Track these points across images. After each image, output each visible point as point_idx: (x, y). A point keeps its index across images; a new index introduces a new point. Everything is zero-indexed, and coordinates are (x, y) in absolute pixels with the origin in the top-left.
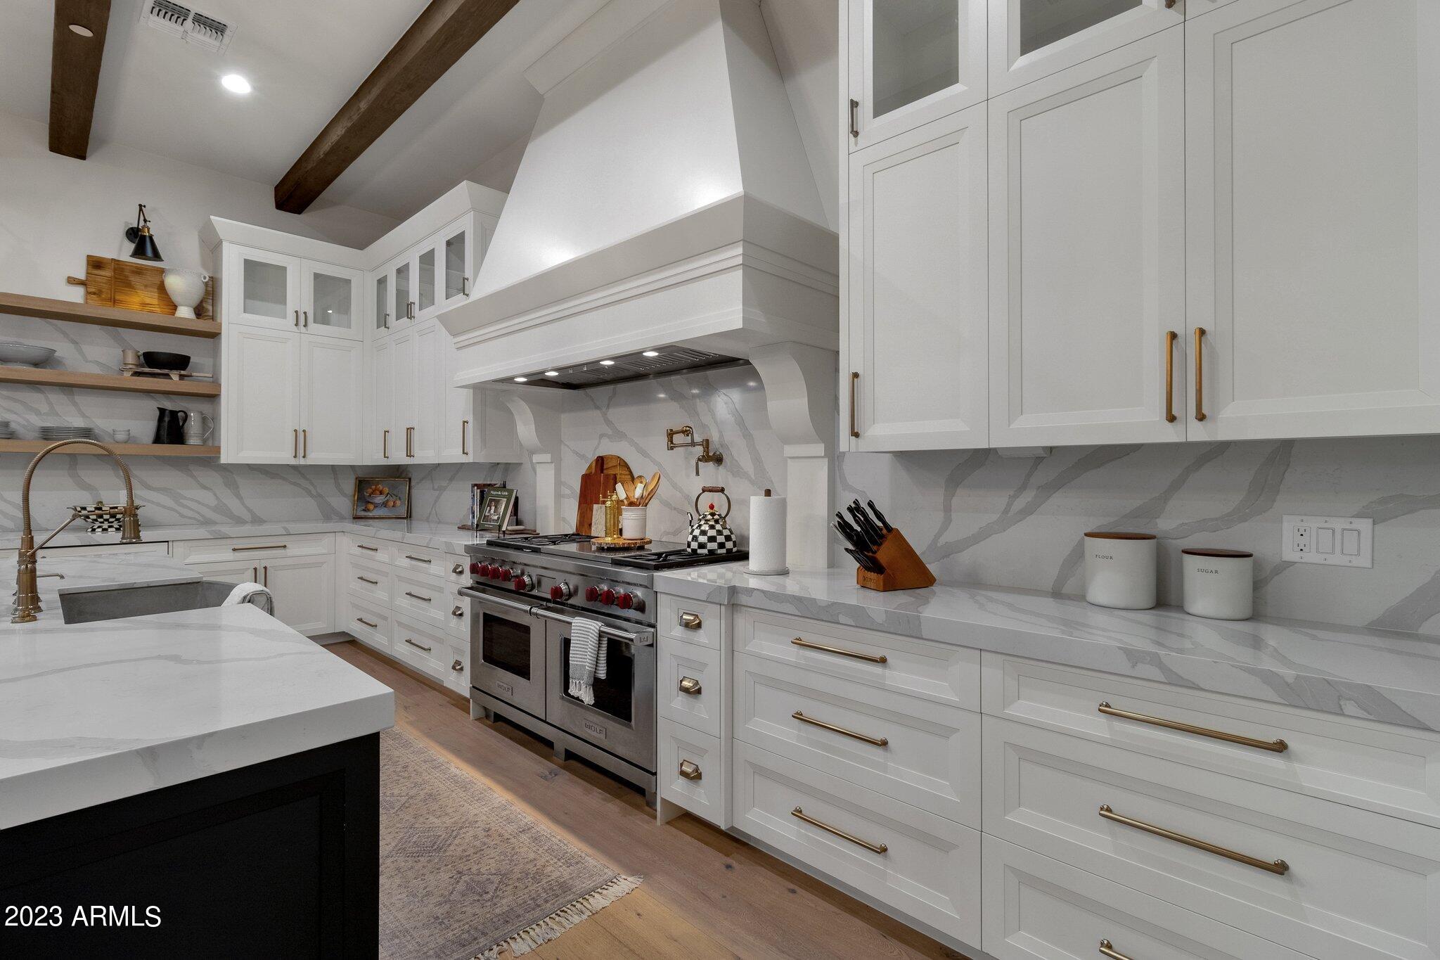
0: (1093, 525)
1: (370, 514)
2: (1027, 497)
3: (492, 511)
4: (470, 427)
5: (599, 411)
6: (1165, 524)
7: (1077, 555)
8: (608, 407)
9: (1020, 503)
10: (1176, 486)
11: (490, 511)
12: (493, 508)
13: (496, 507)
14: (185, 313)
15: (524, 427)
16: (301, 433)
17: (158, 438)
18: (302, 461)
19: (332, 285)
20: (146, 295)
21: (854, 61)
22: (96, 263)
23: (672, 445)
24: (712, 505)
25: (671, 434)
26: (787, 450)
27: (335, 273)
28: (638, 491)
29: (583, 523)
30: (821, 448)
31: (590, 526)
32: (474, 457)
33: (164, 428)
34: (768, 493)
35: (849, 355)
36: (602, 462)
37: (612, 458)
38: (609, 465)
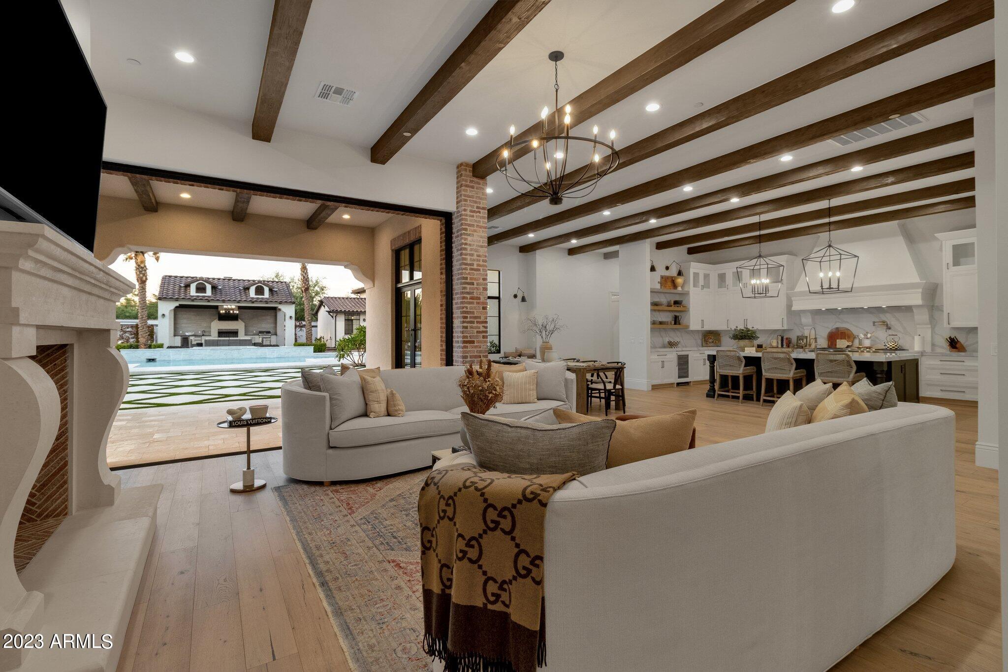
4: (785, 320)
8: (839, 315)
13: (802, 341)
14: (679, 289)
15: (806, 320)
16: (702, 321)
17: (675, 324)
18: (703, 329)
19: (706, 276)
20: (669, 284)
21: (947, 256)
22: (662, 277)
23: (874, 325)
24: (893, 339)
25: (874, 323)
26: (918, 326)
27: (707, 272)
28: (869, 335)
29: (832, 344)
30: (930, 326)
31: (836, 345)
32: (785, 328)
33: (676, 320)
34: (919, 335)
35: (946, 309)
36: (837, 329)
37: (842, 328)
38: (841, 330)
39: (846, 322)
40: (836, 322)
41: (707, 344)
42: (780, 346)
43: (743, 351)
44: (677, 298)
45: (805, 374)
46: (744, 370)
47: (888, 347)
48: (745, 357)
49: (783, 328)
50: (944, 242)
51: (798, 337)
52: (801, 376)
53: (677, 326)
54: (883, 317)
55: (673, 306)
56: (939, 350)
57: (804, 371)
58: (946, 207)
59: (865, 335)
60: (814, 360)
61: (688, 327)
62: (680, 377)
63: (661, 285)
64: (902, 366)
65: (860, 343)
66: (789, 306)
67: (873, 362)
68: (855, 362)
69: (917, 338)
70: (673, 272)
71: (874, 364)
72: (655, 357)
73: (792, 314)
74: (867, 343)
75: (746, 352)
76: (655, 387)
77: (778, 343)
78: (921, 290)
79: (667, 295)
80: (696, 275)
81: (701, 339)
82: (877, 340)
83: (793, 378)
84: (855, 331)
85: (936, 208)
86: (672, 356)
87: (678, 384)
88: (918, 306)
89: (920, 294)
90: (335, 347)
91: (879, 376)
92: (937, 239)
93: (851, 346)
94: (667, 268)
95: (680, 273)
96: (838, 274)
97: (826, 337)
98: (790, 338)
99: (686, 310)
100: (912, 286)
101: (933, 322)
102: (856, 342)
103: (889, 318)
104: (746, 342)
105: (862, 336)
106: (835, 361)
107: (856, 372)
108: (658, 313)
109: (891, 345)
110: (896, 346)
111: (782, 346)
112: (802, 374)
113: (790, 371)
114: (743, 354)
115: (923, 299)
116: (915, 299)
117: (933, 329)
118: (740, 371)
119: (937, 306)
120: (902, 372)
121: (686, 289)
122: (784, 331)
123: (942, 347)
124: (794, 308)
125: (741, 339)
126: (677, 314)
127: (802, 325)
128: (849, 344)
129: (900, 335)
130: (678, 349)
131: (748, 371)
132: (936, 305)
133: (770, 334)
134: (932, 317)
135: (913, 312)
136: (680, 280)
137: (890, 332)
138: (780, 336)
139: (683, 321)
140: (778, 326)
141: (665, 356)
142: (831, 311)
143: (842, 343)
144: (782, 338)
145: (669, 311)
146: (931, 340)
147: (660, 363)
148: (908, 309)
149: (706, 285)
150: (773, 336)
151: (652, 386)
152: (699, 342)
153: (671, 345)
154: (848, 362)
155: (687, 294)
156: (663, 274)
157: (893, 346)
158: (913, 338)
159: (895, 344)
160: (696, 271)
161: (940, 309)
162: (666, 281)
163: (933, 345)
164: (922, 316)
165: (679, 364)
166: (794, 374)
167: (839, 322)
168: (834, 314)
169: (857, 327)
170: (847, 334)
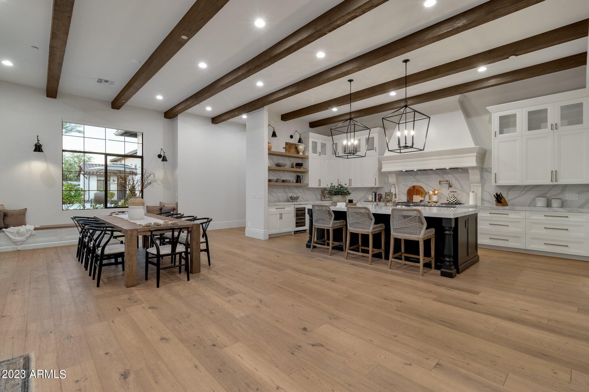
0: (536, 196)
1: (326, 200)
2: (524, 192)
4: (377, 180)
6: (548, 195)
7: (534, 200)
8: (415, 175)
9: (522, 193)
10: (550, 190)
12: (388, 196)
14: (301, 154)
15: (392, 180)
16: (320, 180)
17: (297, 182)
18: (319, 187)
19: (323, 146)
20: (293, 150)
21: (495, 125)
22: (287, 144)
23: (440, 184)
24: (453, 195)
25: (440, 182)
26: (472, 185)
27: (324, 142)
28: (436, 192)
29: (410, 199)
30: (480, 185)
31: (413, 200)
32: (377, 186)
33: (298, 179)
34: (473, 192)
35: (494, 170)
36: (414, 187)
37: (417, 186)
38: (417, 187)
39: (420, 181)
40: (413, 182)
41: (324, 198)
42: (374, 200)
43: (336, 205)
44: (299, 161)
45: (384, 227)
46: (334, 224)
47: (450, 202)
48: (334, 212)
49: (376, 186)
50: (493, 114)
51: (386, 193)
52: (380, 230)
53: (298, 184)
54: (447, 177)
55: (295, 168)
56: (486, 204)
57: (383, 225)
58: (497, 81)
59: (434, 192)
60: (390, 215)
61: (308, 184)
62: (297, 226)
63: (286, 150)
64: (466, 221)
65: (430, 199)
66: (380, 168)
67: (442, 218)
68: (426, 218)
69: (471, 194)
70: (295, 141)
71: (443, 220)
72: (273, 210)
73: (383, 175)
74: (435, 198)
75: (337, 207)
76: (272, 237)
77: (372, 198)
78: (476, 154)
79: (291, 159)
80: (315, 144)
81: (320, 194)
82: (442, 196)
83: (372, 232)
84: (426, 188)
85: (490, 81)
86: (290, 210)
87: (296, 232)
88: (473, 168)
89: (475, 157)
90: (88, 200)
91: (447, 232)
92: (488, 112)
93: (424, 200)
94: (291, 137)
95: (300, 141)
96: (412, 133)
97: (406, 193)
98: (381, 194)
99: (306, 172)
100: (468, 151)
101: (483, 181)
102: (427, 198)
103: (450, 178)
104: (339, 197)
105: (431, 193)
106: (408, 216)
107: (427, 229)
108: (282, 173)
109: (452, 200)
110: (456, 201)
111: (375, 200)
112: (381, 229)
113: (370, 226)
114: (333, 208)
115: (477, 162)
116: (470, 161)
117: (483, 186)
118: (329, 224)
119: (486, 168)
120: (466, 227)
121: (306, 154)
122: (377, 188)
123: (489, 202)
124: (383, 170)
125: (335, 195)
126: (299, 174)
127: (389, 184)
128: (422, 199)
129: (458, 192)
130: (295, 203)
131: (338, 225)
132: (484, 167)
133: (368, 191)
134: (482, 177)
135: (468, 173)
136: (301, 147)
137: (451, 189)
138: (374, 192)
139: (304, 181)
140: (372, 185)
141: (283, 209)
142: (409, 172)
143: (417, 198)
144: (376, 194)
145: (293, 172)
146: (481, 196)
147: (279, 215)
148: (465, 170)
149: (323, 152)
150: (369, 193)
151: (269, 235)
152: (319, 197)
153: (293, 199)
154: (420, 218)
155: (305, 158)
156: (288, 142)
157: (453, 201)
158: (469, 195)
159: (455, 199)
160: (315, 140)
161: (489, 170)
162: (290, 148)
163: (482, 200)
164: (474, 176)
165: (297, 215)
166: (374, 228)
167: (415, 181)
168: (411, 176)
169: (428, 185)
170: (421, 191)
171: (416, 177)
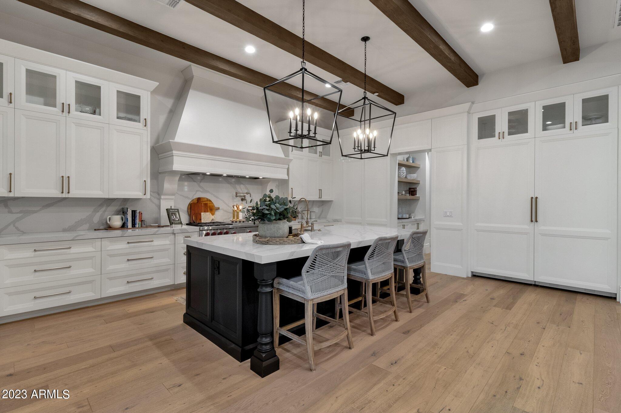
3: (175, 217)
5: (196, 183)
8: (201, 182)
11: (173, 217)
12: (174, 216)
13: (175, 216)
15: (171, 186)
23: (236, 196)
25: (237, 194)
28: (240, 208)
29: (196, 219)
31: (201, 219)
35: (291, 185)
36: (199, 199)
37: (204, 198)
38: (203, 200)
39: (207, 192)
40: (197, 191)
59: (238, 207)
74: (240, 216)
84: (215, 202)
97: (186, 209)
128: (214, 217)
143: (207, 217)
167: (200, 191)
168: (194, 181)
169: (217, 198)
170: (209, 206)
171: (202, 184)
